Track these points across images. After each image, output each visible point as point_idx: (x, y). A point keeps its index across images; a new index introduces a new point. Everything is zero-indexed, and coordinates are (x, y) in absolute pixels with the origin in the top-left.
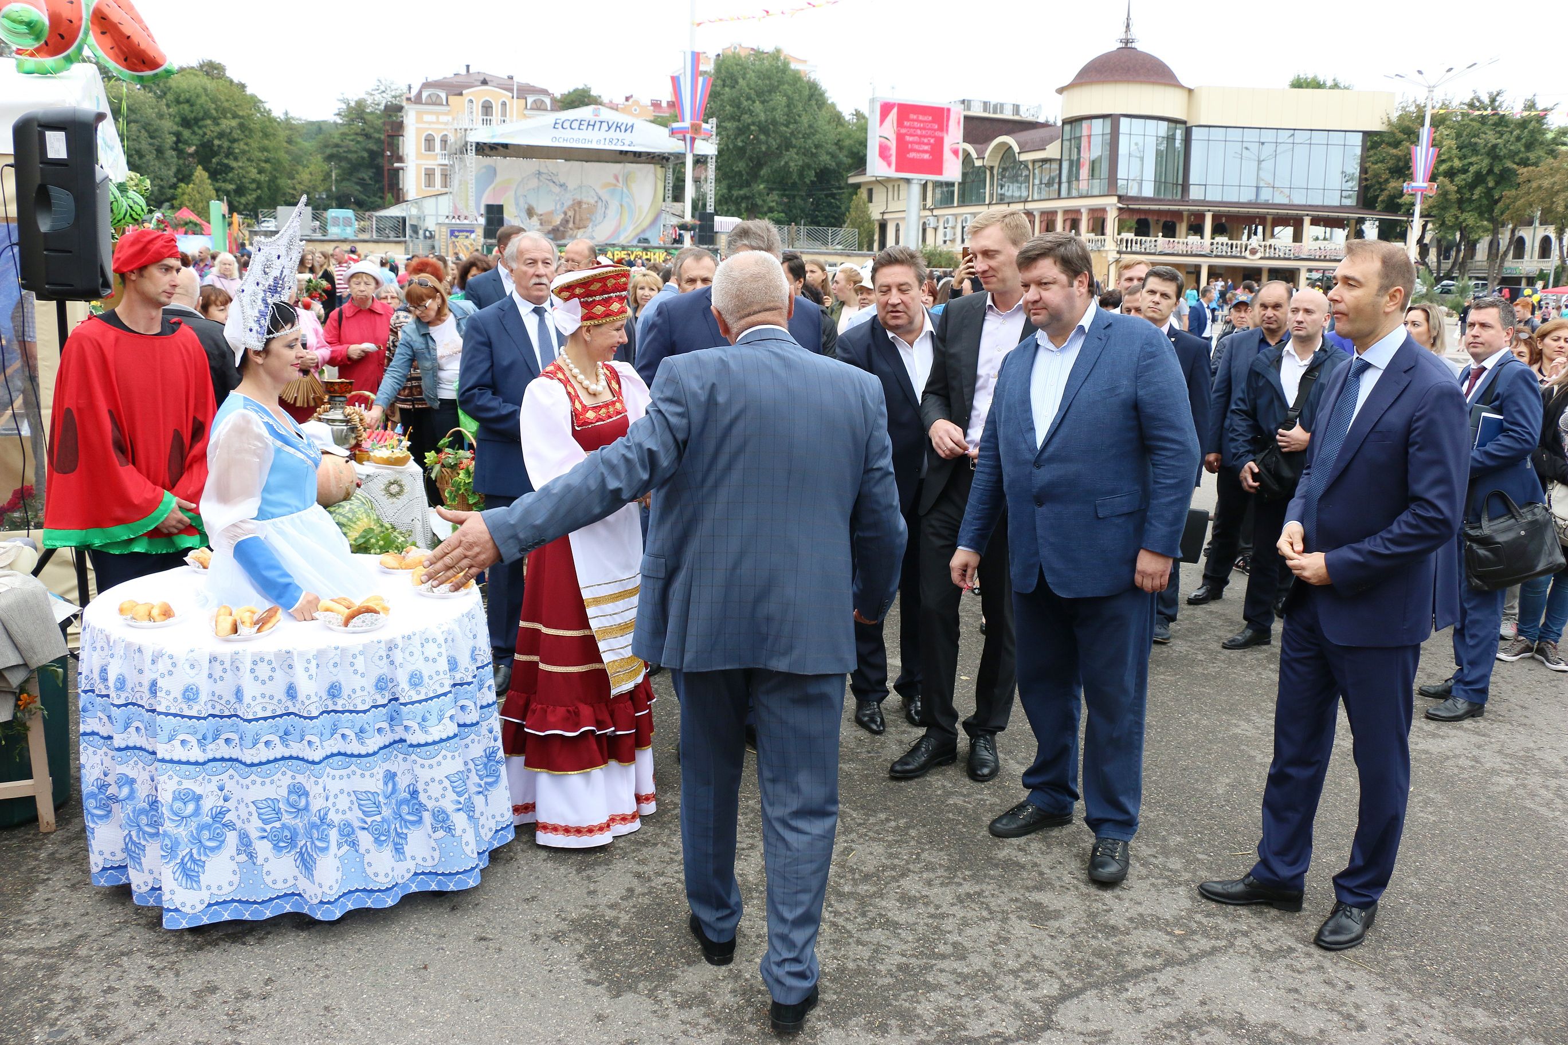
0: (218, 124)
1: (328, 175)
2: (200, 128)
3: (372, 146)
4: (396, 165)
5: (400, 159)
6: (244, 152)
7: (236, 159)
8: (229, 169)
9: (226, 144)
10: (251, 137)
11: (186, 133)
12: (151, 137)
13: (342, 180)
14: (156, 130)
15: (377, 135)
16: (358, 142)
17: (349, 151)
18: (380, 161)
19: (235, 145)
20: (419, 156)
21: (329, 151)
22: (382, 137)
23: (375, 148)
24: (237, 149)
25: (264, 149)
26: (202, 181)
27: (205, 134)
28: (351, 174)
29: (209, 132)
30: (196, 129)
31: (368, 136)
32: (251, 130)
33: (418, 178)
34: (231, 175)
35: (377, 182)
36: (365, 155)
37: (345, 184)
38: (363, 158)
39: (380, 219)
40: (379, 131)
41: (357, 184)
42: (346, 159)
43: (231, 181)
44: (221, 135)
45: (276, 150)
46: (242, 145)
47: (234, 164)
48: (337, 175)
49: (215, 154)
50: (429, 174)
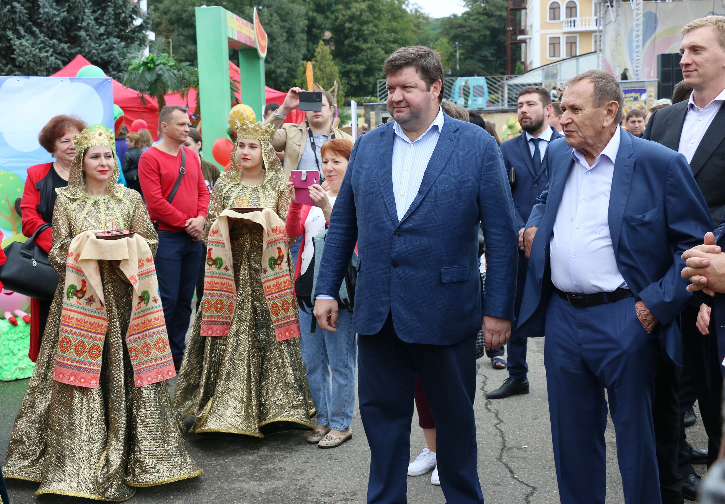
0: (349, 8)
1: (452, 55)
2: (332, 13)
3: (494, 24)
4: (520, 37)
5: (523, 32)
6: (373, 33)
7: (366, 41)
8: (358, 50)
9: (356, 27)
10: (378, 18)
11: (320, 18)
12: (284, 21)
13: (465, 59)
14: (287, 14)
15: (498, 13)
16: (481, 21)
17: (472, 30)
18: (501, 38)
19: (365, 28)
20: (544, 25)
21: (453, 32)
22: (504, 14)
23: (496, 25)
24: (367, 29)
25: (393, 31)
26: (323, 57)
27: (337, 18)
28: (473, 53)
29: (340, 17)
30: (329, 14)
31: (489, 15)
32: (380, 12)
33: (542, 49)
34: (360, 56)
35: (498, 58)
36: (488, 33)
37: (468, 62)
38: (485, 36)
39: (511, 88)
40: (501, 9)
41: (480, 61)
42: (469, 37)
43: (361, 62)
44: (352, 18)
45: (404, 30)
46: (371, 26)
47: (364, 46)
48: (461, 54)
49: (347, 37)
50: (554, 43)
